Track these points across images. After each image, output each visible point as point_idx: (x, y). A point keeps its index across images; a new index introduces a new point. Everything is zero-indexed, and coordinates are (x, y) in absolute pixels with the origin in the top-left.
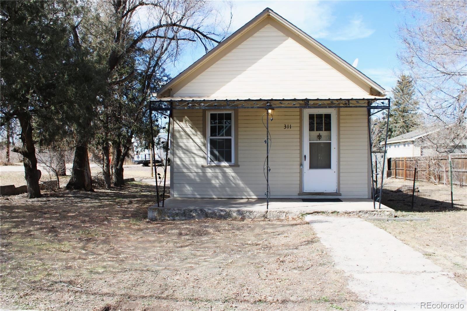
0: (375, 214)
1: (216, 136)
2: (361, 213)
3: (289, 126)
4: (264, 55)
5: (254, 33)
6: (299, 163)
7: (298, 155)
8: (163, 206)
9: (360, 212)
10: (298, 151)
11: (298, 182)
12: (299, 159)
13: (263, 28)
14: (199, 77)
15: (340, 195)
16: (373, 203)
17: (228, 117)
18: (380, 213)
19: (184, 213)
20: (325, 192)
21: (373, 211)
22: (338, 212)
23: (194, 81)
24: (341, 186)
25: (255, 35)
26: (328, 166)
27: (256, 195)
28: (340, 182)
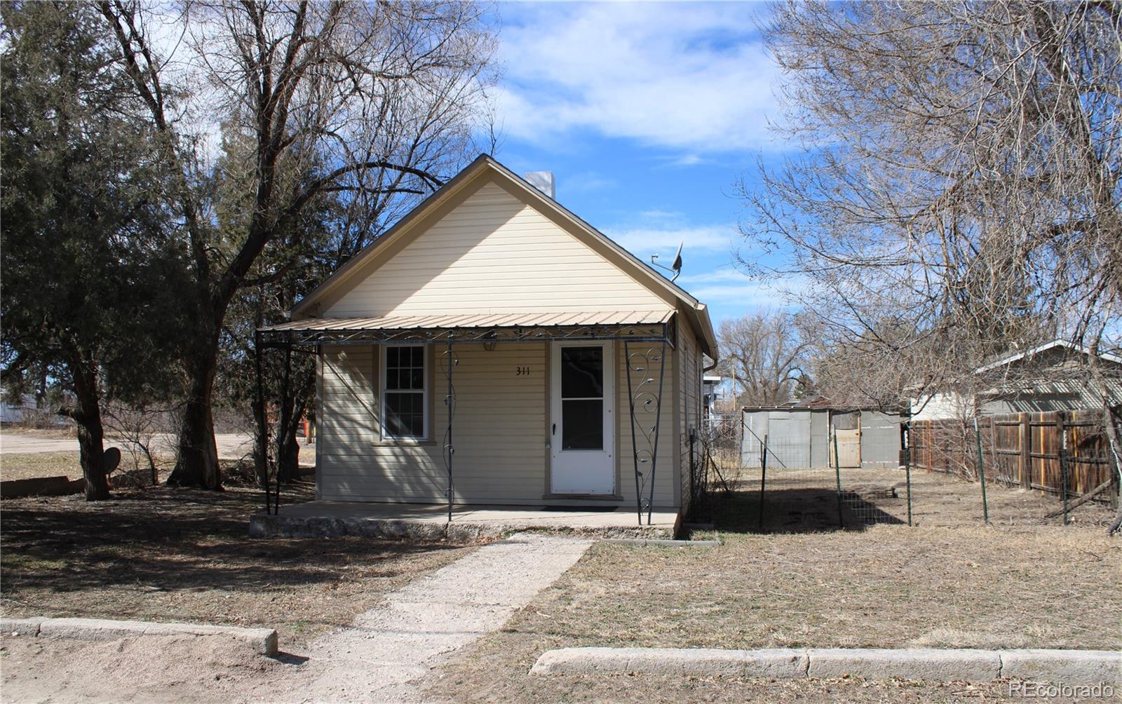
0: (638, 534)
1: (408, 387)
2: (611, 532)
3: (526, 369)
4: (481, 240)
5: (465, 200)
6: (543, 439)
7: (543, 425)
8: (276, 513)
9: (610, 529)
10: (543, 417)
11: (543, 475)
12: (543, 432)
13: (481, 190)
14: (368, 281)
15: (622, 500)
16: (637, 514)
17: (419, 352)
18: (646, 533)
19: (309, 526)
20: (591, 493)
21: (633, 529)
22: (573, 529)
23: (358, 288)
24: (622, 482)
25: (467, 202)
26: (596, 443)
27: (464, 498)
28: (620, 476)
